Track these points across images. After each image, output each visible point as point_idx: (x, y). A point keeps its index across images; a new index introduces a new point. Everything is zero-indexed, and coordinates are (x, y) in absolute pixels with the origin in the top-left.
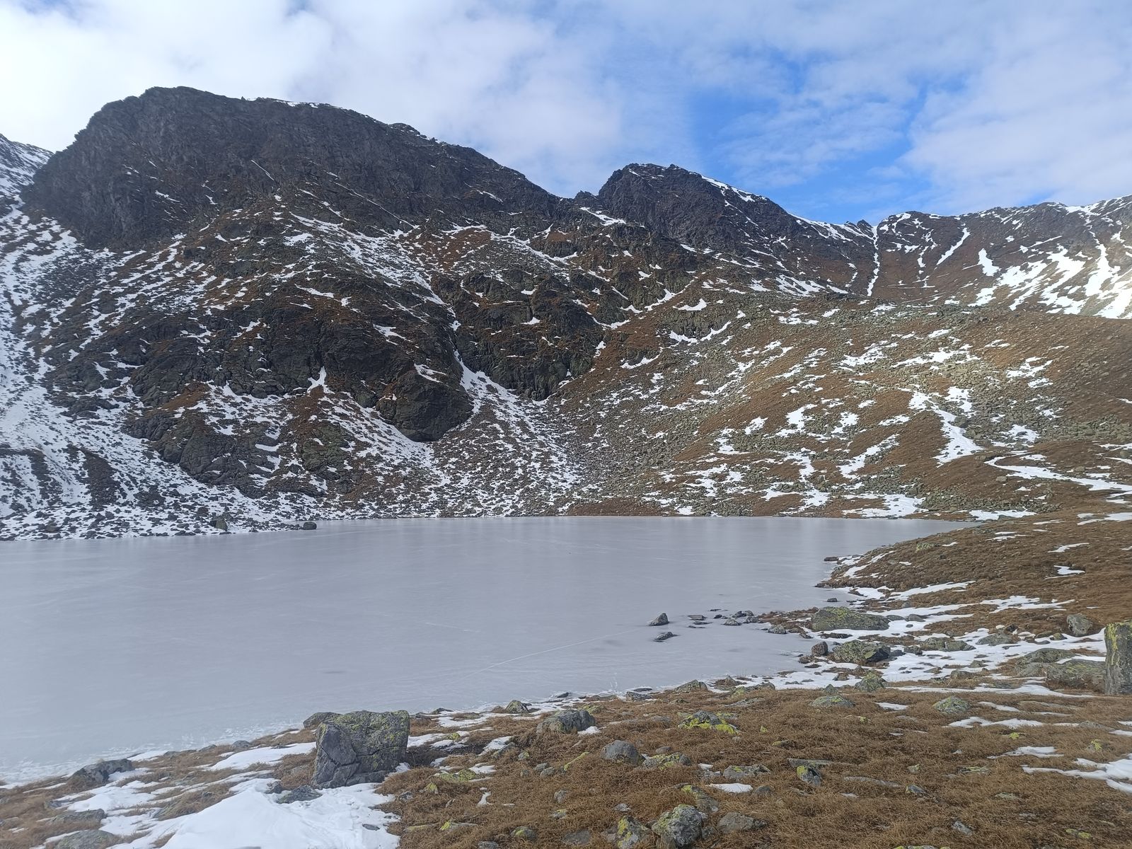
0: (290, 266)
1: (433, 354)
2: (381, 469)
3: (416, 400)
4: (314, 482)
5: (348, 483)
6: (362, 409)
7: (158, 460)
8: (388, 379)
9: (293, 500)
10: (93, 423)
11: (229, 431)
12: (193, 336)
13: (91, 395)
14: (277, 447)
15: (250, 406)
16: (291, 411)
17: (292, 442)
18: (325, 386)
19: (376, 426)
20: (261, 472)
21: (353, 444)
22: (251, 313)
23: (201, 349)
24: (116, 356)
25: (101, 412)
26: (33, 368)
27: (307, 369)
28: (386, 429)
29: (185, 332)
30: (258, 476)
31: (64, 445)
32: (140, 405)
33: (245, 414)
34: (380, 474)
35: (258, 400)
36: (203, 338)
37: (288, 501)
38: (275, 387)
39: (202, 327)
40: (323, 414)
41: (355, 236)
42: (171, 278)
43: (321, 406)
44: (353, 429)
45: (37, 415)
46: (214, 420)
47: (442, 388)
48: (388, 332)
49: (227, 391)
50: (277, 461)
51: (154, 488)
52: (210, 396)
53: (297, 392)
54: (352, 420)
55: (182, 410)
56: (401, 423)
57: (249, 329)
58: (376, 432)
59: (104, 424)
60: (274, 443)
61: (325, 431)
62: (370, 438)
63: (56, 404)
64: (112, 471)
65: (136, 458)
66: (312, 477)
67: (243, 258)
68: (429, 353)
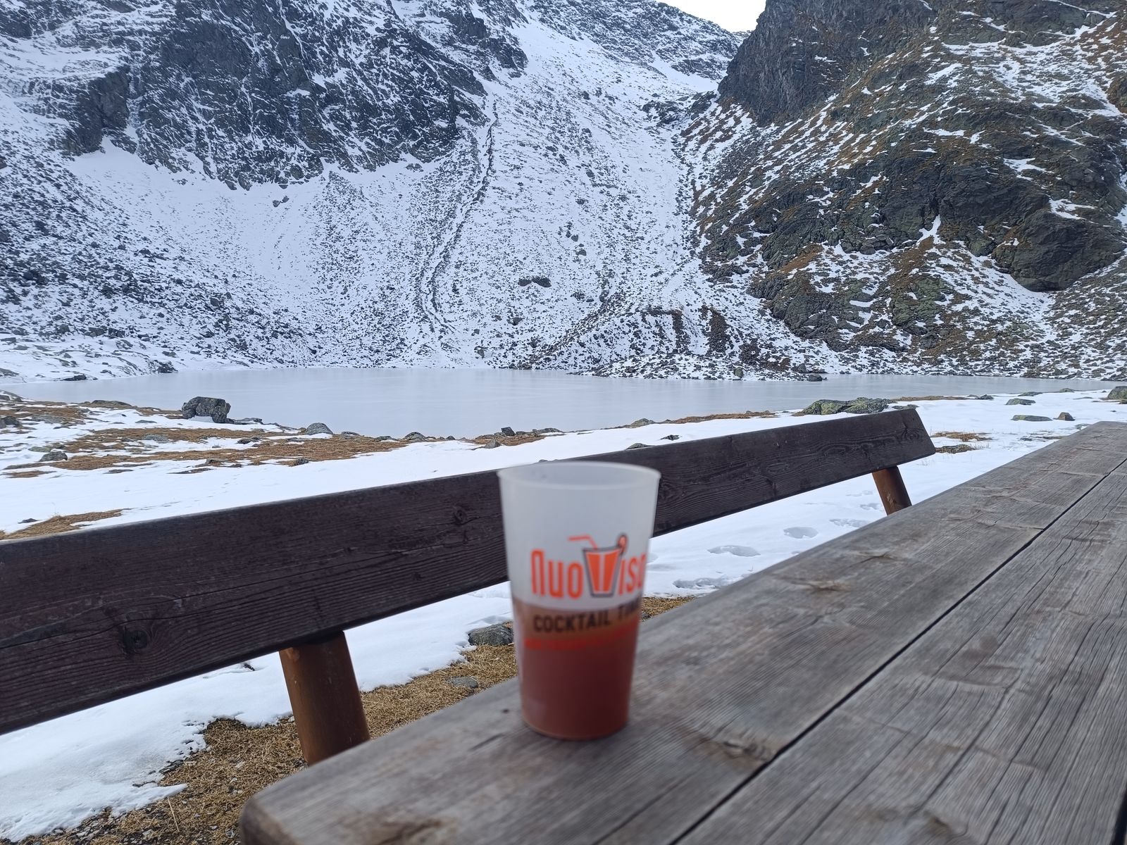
0: (925, 108)
1: (1081, 184)
2: (976, 323)
3: (1041, 243)
4: (899, 337)
5: (934, 338)
6: (974, 259)
7: (769, 317)
8: (1012, 222)
9: (872, 354)
10: (728, 287)
11: (828, 289)
12: (817, 199)
13: (730, 263)
14: (871, 303)
15: (856, 263)
16: (894, 265)
17: (887, 298)
18: (936, 236)
19: (984, 276)
20: (849, 327)
21: (951, 296)
22: (873, 167)
23: (821, 211)
24: (753, 227)
25: (735, 277)
26: (696, 243)
27: (919, 220)
28: (997, 278)
29: (811, 197)
30: (847, 331)
31: (700, 305)
32: (766, 269)
33: (848, 271)
34: (972, 329)
35: (866, 256)
36: (825, 201)
37: (867, 355)
38: (885, 241)
39: (826, 189)
40: (926, 267)
41: (1018, 51)
42: (814, 144)
43: (926, 258)
44: (956, 281)
45: (689, 282)
46: (818, 279)
47: (1083, 226)
48: (1022, 165)
49: (838, 250)
50: (867, 317)
51: (754, 341)
52: (820, 256)
53: (906, 245)
54: (957, 272)
55: (795, 271)
56: (1019, 271)
57: (869, 184)
58: (983, 283)
59: (735, 287)
60: (869, 298)
61: (923, 285)
62: (972, 290)
63: (705, 272)
64: (726, 326)
65: (751, 315)
66: (898, 332)
67: (880, 109)
68: (1074, 183)
